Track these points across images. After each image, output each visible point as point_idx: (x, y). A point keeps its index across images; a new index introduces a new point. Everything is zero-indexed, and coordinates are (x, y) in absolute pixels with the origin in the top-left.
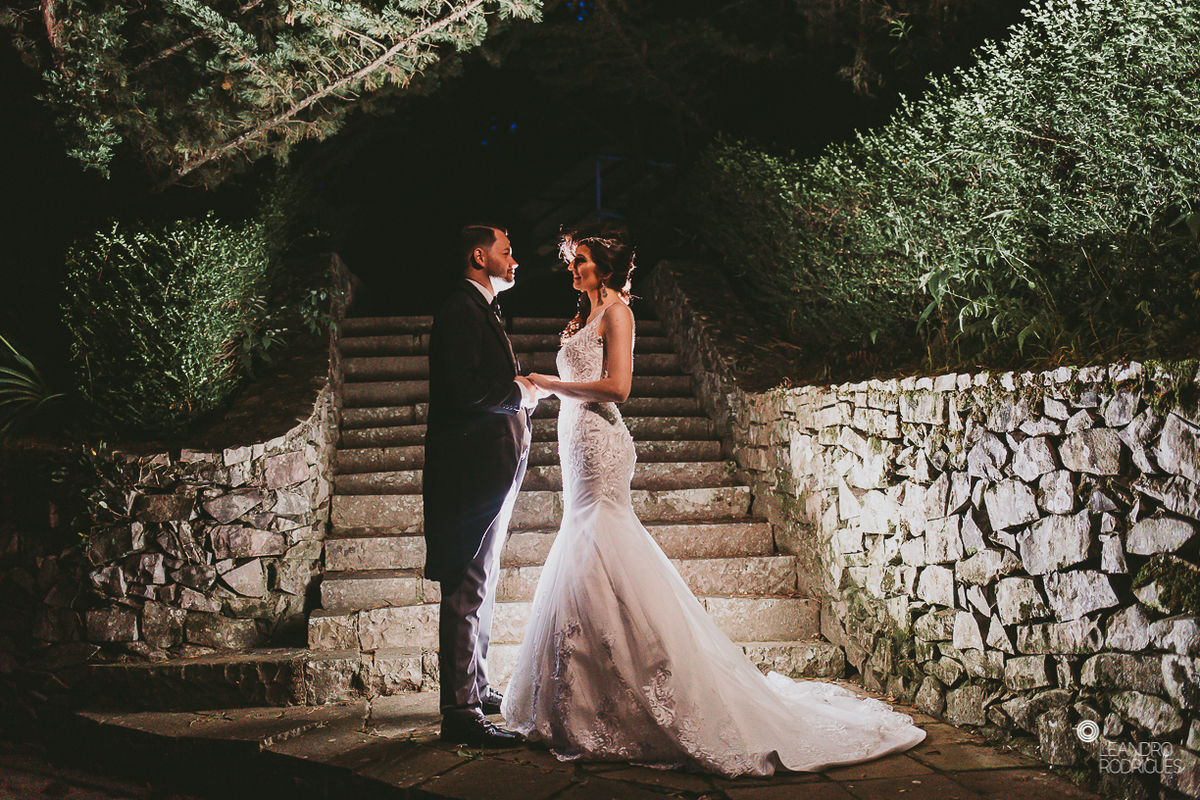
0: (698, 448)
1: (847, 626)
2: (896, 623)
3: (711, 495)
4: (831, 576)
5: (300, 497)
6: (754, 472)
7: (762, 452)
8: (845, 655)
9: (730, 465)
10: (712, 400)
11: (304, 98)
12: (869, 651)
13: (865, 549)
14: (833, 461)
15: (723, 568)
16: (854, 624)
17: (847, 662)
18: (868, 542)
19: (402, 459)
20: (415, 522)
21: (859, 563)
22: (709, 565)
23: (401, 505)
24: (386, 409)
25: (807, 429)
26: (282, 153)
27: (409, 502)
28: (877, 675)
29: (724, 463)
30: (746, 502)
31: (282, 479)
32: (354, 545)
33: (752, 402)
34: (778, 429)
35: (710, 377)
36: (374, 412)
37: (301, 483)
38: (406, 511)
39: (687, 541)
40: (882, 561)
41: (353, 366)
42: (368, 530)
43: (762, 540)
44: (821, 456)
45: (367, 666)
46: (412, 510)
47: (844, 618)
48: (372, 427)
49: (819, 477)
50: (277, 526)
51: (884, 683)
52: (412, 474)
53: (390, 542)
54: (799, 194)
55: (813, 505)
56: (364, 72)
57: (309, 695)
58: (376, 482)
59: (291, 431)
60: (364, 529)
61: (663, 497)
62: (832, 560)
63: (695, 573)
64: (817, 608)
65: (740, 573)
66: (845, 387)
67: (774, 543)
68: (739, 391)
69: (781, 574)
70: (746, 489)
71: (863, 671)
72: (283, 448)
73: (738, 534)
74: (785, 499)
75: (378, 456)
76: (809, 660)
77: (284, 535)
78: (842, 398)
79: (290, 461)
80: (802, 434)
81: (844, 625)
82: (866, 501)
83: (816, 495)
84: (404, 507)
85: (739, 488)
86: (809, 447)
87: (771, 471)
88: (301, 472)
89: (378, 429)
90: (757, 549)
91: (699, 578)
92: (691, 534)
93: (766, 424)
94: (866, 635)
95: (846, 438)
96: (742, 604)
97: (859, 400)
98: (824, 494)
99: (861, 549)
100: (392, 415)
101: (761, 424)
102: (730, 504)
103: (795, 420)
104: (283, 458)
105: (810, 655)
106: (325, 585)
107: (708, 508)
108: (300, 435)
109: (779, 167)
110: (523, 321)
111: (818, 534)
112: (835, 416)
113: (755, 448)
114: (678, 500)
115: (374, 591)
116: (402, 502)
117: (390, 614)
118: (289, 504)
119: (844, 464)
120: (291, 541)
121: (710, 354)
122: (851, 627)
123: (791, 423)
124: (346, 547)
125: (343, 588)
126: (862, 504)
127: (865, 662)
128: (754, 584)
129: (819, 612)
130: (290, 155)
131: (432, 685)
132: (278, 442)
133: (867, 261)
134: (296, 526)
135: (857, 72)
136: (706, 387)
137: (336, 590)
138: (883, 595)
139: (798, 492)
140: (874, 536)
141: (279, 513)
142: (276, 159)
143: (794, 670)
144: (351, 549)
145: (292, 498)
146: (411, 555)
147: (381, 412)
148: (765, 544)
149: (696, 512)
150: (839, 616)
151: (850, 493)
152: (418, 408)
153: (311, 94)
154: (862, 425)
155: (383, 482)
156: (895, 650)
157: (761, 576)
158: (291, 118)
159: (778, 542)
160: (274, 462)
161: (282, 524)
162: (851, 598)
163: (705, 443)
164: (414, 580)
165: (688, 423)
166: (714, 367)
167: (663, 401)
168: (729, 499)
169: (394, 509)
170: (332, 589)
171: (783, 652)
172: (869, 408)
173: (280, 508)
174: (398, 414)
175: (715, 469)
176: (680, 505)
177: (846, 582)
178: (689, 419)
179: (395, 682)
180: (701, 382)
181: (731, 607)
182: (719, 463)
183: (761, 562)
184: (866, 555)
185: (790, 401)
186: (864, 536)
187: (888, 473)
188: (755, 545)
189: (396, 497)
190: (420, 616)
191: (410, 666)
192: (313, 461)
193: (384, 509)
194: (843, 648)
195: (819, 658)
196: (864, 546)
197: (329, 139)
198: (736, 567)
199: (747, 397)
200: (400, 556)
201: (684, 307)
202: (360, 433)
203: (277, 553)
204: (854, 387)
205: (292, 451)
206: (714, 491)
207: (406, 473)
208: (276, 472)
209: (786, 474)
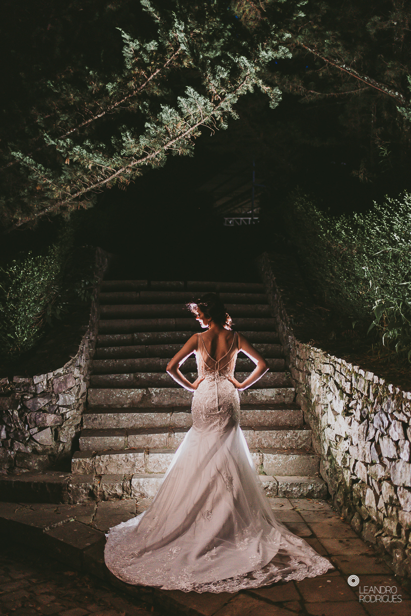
0: (273, 362)
1: (329, 474)
2: (346, 482)
3: (275, 392)
4: (324, 448)
5: (70, 396)
6: (297, 381)
7: (300, 373)
8: (328, 488)
9: (287, 374)
10: (283, 335)
11: (76, 193)
12: (336, 490)
13: (337, 441)
14: (326, 392)
15: (275, 435)
16: (331, 474)
17: (328, 491)
18: (338, 439)
19: (125, 365)
20: (128, 402)
21: (334, 446)
22: (268, 433)
23: (121, 394)
24: (119, 335)
25: (318, 370)
26: (67, 216)
27: (125, 393)
28: (339, 503)
29: (284, 373)
30: (292, 395)
31: (61, 388)
32: (96, 417)
33: (298, 346)
34: (307, 365)
35: (282, 324)
36: (113, 337)
37: (72, 388)
38: (124, 397)
39: (260, 418)
40: (342, 450)
41: (105, 309)
42: (105, 405)
43: (297, 418)
44: (322, 387)
45: (97, 487)
46: (127, 396)
47: (328, 469)
48: (111, 346)
49: (321, 397)
50: (59, 411)
51: (341, 508)
52: (128, 375)
53: (114, 416)
54: (328, 236)
55: (319, 409)
56: (105, 181)
57: (70, 499)
58: (111, 379)
59: (66, 364)
60: (103, 405)
61: (251, 393)
62: (325, 440)
63: (261, 437)
64: (318, 460)
65: (283, 438)
66: (333, 357)
67: (304, 420)
68: (293, 337)
69: (304, 439)
70: (293, 389)
71: (334, 498)
72: (62, 373)
73: (285, 416)
74: (308, 401)
75: (113, 364)
76: (309, 490)
77: (63, 415)
78: (331, 363)
79: (66, 379)
80: (316, 373)
81: (327, 473)
82: (337, 419)
83: (319, 406)
84: (123, 395)
85: (289, 389)
86: (318, 380)
87: (304, 384)
88: (71, 383)
89: (114, 348)
90: (295, 423)
91: (263, 439)
92: (262, 415)
93: (302, 360)
94: (336, 482)
95: (331, 384)
96: (280, 457)
97: (338, 367)
98: (323, 407)
99: (335, 441)
100: (122, 339)
101: (301, 359)
102: (284, 397)
103: (313, 363)
104: (62, 378)
105: (310, 488)
106: (81, 439)
107: (273, 399)
108: (71, 365)
109: (321, 218)
110: (192, 283)
111: (319, 425)
112: (328, 369)
113: (297, 369)
114: (258, 394)
115: (104, 442)
116: (122, 392)
117: (110, 458)
118: (65, 400)
119: (330, 397)
120: (66, 417)
121: (282, 312)
122: (331, 475)
123: (312, 365)
124: (93, 417)
125: (89, 440)
126: (336, 420)
127: (335, 495)
128: (290, 444)
129: (319, 462)
130: (70, 216)
131: (127, 496)
132: (60, 371)
133: (357, 280)
134: (68, 410)
135: (361, 173)
136: (280, 328)
137: (86, 442)
138: (342, 466)
139: (313, 400)
140: (340, 437)
141: (60, 404)
142: (64, 218)
143: (302, 494)
144: (95, 419)
145: (67, 397)
146: (124, 422)
147: (117, 336)
148: (299, 421)
149: (267, 400)
150: (326, 468)
151: (332, 412)
152: (135, 335)
153: (79, 191)
154: (338, 381)
155: (114, 379)
156: (345, 494)
157: (294, 440)
158: (70, 201)
159: (306, 420)
160: (58, 380)
161: (61, 410)
162: (331, 461)
163: (277, 360)
164: (124, 437)
165: (270, 347)
166: (284, 318)
167: (259, 333)
168: (284, 394)
169: (118, 395)
170: (84, 441)
171: (297, 485)
172: (341, 373)
173: (60, 402)
174: (125, 338)
175: (280, 376)
176: (259, 397)
177: (329, 453)
178: (270, 345)
179: (109, 494)
180: (279, 324)
181: (275, 459)
182: (282, 373)
183: (294, 432)
184: (336, 444)
185: (312, 353)
186: (336, 435)
187: (345, 411)
188: (294, 421)
189: (119, 390)
190: (124, 459)
191: (117, 487)
192: (78, 375)
193: (113, 395)
194: (326, 484)
195: (314, 489)
196: (336, 439)
197: (89, 209)
198: (281, 435)
199: (297, 342)
200: (118, 422)
201: (273, 282)
202: (105, 349)
203: (59, 424)
204: (336, 359)
205: (67, 374)
206: (277, 390)
207: (125, 375)
208: (58, 385)
209: (309, 389)
